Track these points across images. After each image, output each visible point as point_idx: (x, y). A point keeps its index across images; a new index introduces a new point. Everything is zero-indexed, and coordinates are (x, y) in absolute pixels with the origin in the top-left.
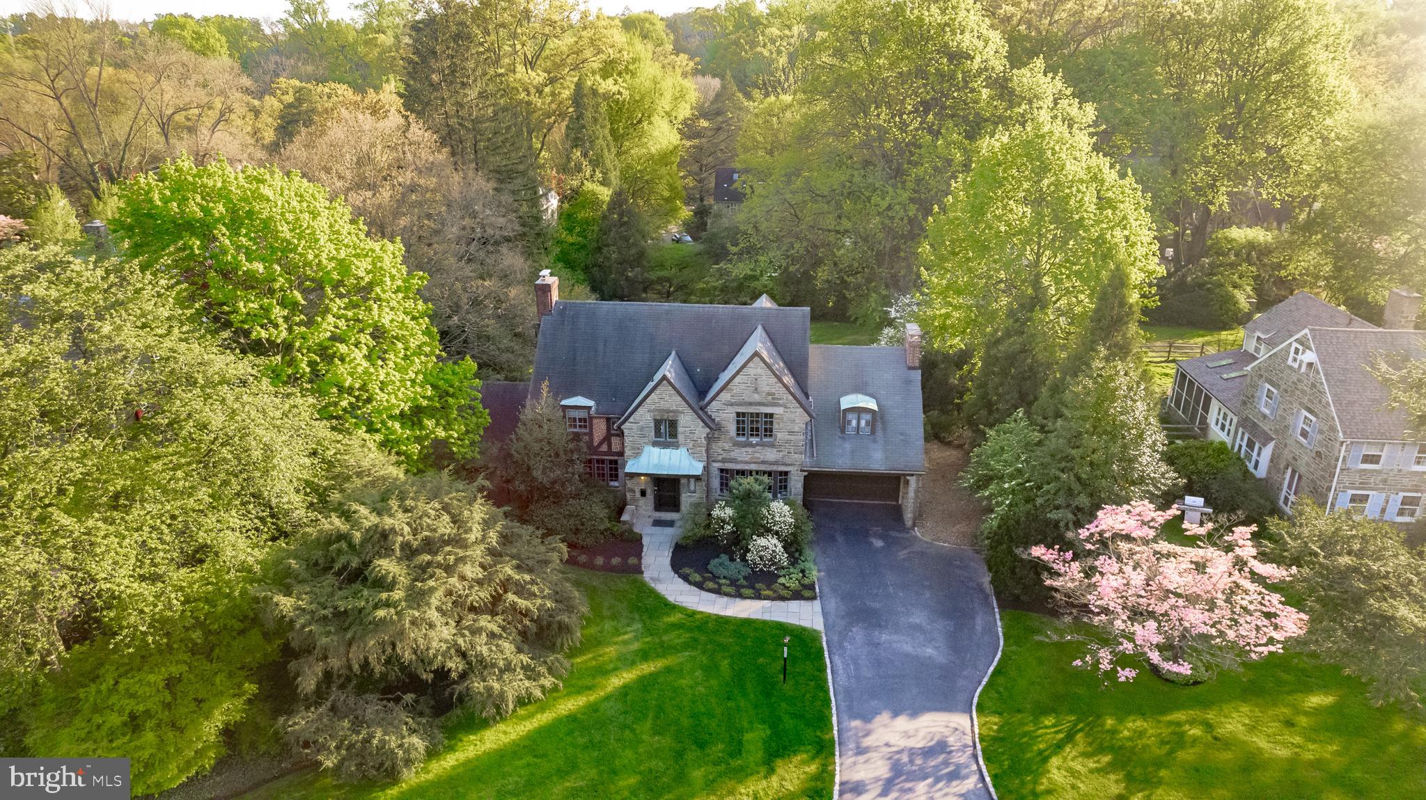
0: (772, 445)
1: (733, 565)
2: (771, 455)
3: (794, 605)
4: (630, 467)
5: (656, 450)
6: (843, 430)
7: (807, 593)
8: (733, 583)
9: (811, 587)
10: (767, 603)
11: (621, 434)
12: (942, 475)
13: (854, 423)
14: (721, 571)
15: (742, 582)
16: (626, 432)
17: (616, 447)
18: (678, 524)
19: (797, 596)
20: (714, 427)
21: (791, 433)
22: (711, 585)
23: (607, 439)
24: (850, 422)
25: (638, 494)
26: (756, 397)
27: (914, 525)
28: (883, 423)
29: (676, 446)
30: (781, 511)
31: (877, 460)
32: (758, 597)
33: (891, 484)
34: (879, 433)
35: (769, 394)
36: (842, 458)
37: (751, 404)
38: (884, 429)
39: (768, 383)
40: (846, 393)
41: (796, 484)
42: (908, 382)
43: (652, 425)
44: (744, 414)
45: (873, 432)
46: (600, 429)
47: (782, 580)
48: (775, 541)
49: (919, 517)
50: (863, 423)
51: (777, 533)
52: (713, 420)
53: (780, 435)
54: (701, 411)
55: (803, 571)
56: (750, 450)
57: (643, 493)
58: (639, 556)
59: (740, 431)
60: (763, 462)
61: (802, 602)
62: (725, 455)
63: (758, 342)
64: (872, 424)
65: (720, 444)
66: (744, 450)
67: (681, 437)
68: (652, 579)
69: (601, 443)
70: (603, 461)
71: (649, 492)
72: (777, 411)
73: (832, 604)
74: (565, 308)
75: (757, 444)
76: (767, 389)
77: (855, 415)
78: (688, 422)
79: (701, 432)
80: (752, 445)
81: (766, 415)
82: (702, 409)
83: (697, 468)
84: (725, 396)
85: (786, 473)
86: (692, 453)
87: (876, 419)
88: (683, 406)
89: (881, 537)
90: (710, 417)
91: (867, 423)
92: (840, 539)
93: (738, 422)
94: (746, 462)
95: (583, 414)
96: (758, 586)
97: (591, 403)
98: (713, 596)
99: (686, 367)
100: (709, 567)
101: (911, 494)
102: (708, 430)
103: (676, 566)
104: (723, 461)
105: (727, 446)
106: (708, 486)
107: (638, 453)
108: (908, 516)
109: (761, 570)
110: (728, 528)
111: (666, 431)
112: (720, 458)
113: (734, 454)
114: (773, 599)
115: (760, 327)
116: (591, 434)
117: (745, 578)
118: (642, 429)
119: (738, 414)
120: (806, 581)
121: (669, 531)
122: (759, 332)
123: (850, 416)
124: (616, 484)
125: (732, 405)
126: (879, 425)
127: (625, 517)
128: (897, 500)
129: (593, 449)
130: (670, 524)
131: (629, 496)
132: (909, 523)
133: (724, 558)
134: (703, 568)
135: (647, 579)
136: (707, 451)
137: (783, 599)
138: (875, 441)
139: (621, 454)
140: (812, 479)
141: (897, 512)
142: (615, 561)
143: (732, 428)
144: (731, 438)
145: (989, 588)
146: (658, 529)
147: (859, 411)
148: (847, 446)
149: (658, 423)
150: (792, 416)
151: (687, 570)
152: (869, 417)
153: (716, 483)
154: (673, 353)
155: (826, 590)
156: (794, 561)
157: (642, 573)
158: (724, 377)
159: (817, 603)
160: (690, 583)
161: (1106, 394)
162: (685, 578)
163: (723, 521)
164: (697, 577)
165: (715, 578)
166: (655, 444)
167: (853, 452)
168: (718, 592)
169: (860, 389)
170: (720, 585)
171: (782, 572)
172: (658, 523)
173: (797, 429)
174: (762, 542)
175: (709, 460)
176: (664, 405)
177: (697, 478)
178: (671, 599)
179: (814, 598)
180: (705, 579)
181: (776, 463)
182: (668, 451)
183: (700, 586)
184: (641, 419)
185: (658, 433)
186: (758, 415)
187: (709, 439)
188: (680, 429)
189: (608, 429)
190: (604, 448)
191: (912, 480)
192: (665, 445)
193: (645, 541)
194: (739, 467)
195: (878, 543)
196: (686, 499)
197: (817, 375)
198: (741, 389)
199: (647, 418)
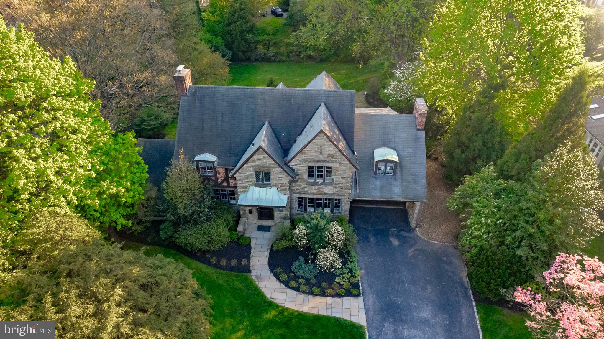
0: (331, 184)
1: (306, 267)
2: (329, 190)
3: (346, 302)
4: (242, 201)
5: (257, 189)
6: (375, 173)
7: (355, 292)
8: (308, 282)
9: (356, 286)
10: (329, 300)
11: (235, 179)
13: (383, 168)
14: (300, 273)
15: (314, 281)
16: (237, 178)
17: (232, 183)
18: (273, 229)
19: (349, 294)
20: (294, 175)
21: (343, 178)
22: (293, 284)
23: (227, 179)
24: (380, 168)
25: (248, 212)
26: (321, 157)
27: (416, 227)
28: (401, 167)
29: (270, 186)
30: (337, 233)
31: (395, 193)
32: (323, 295)
34: (398, 174)
35: (329, 155)
36: (375, 192)
37: (317, 161)
38: (402, 172)
39: (328, 149)
40: (377, 147)
41: (345, 207)
42: (417, 139)
43: (254, 174)
44: (313, 167)
45: (395, 173)
46: (221, 174)
47: (338, 280)
48: (333, 252)
49: (419, 222)
50: (388, 168)
51: (334, 247)
52: (293, 170)
53: (337, 177)
54: (285, 165)
55: (351, 270)
56: (317, 187)
57: (251, 212)
58: (249, 259)
59: (310, 175)
60: (325, 194)
61: (352, 299)
62: (301, 190)
63: (320, 121)
64: (394, 170)
65: (298, 183)
66: (313, 187)
67: (273, 181)
68: (257, 277)
69: (223, 182)
70: (225, 191)
71: (255, 213)
72: (335, 165)
73: (371, 299)
74: (196, 91)
75: (322, 184)
76: (328, 152)
77: (384, 164)
78: (277, 172)
79: (286, 179)
80: (317, 184)
81: (327, 168)
82: (286, 164)
83: (284, 201)
84: (300, 157)
85: (339, 200)
86: (280, 191)
87: (397, 167)
88: (273, 164)
89: (398, 237)
90: (291, 168)
91: (391, 169)
92: (372, 239)
93: (309, 171)
94: (314, 194)
95: (210, 165)
96: (324, 284)
97: (214, 158)
98: (295, 293)
99: (275, 133)
100: (293, 267)
101: (417, 211)
102: (290, 177)
103: (272, 266)
104: (300, 193)
105: (302, 185)
106: (290, 210)
107: (246, 189)
108: (413, 222)
109: (324, 271)
110: (304, 241)
111: (263, 178)
112: (298, 191)
113: (306, 189)
114: (333, 296)
115: (323, 104)
116: (216, 176)
117: (315, 278)
118: (247, 177)
119: (309, 167)
120: (353, 280)
121: (267, 235)
122: (322, 110)
123: (380, 164)
125: (305, 162)
126: (399, 170)
127: (240, 228)
130: (268, 228)
131: (242, 213)
132: (413, 225)
133: (301, 260)
134: (288, 270)
135: (254, 277)
136: (290, 189)
137: (340, 296)
138: (395, 179)
139: (236, 187)
140: (356, 205)
142: (234, 262)
143: (306, 176)
144: (305, 181)
146: (260, 234)
147: (387, 162)
148: (378, 183)
149: (257, 173)
150: (345, 168)
151: (278, 270)
152: (392, 165)
153: (296, 204)
154: (267, 123)
155: (366, 286)
156: (344, 263)
157: (250, 271)
158: (301, 141)
159: (361, 298)
160: (280, 281)
162: (277, 276)
163: (301, 236)
164: (285, 277)
165: (296, 278)
166: (256, 185)
167: (382, 188)
168: (298, 289)
169: (386, 144)
170: (299, 284)
171: (338, 273)
172: (261, 228)
173: (347, 175)
174: (326, 252)
175: (291, 192)
176: (261, 163)
177: (284, 207)
178: (268, 296)
179: (359, 295)
180: (290, 279)
181: (333, 194)
182: (265, 189)
183: (286, 284)
184: (247, 171)
185: (258, 179)
186: (322, 167)
187: (291, 182)
188: (272, 177)
189: (227, 174)
190: (225, 184)
191: (418, 205)
192: (263, 186)
193: (253, 244)
194: (310, 196)
195: (395, 242)
196: (277, 215)
197: (359, 134)
198: (311, 152)
199: (249, 170)
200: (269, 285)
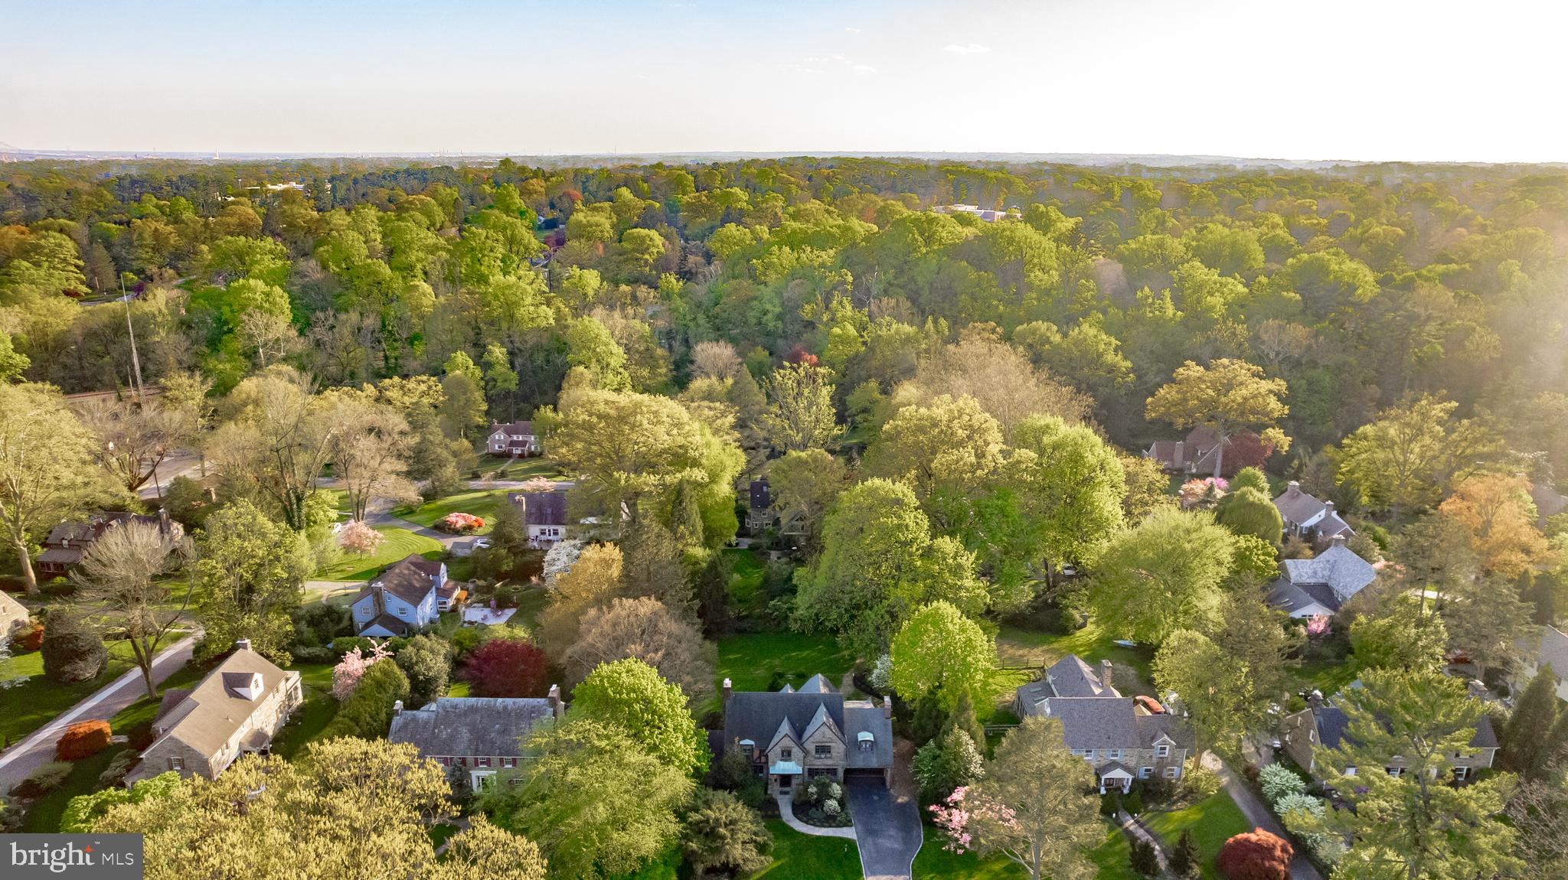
0: (830, 758)
1: (817, 813)
2: (829, 762)
3: (844, 829)
4: (771, 770)
5: (782, 763)
6: (859, 749)
7: (849, 824)
8: (819, 820)
9: (850, 821)
10: (834, 829)
11: (767, 756)
12: (903, 758)
13: (864, 746)
14: (814, 816)
15: (822, 820)
16: (769, 756)
17: (764, 760)
18: (791, 793)
19: (845, 825)
20: (806, 752)
21: (838, 753)
22: (810, 822)
23: (760, 757)
24: (862, 746)
25: (774, 782)
26: (824, 740)
27: (890, 789)
28: (877, 744)
29: (790, 760)
30: (836, 789)
31: (874, 763)
32: (830, 826)
33: (880, 771)
34: (875, 750)
35: (829, 738)
36: (859, 763)
37: (821, 742)
38: (877, 748)
39: (829, 734)
40: (860, 732)
41: (841, 774)
42: (886, 725)
43: (780, 753)
44: (818, 746)
45: (872, 749)
46: (756, 754)
47: (838, 819)
48: (835, 801)
49: (893, 782)
50: (868, 746)
51: (835, 798)
52: (806, 749)
53: (834, 753)
54: (801, 745)
55: (846, 814)
56: (821, 760)
57: (776, 781)
58: (779, 810)
59: (817, 752)
60: (827, 765)
61: (847, 828)
62: (810, 763)
63: (822, 715)
64: (872, 746)
65: (809, 759)
66: (819, 760)
67: (792, 757)
68: (786, 820)
69: (757, 760)
70: (757, 767)
71: (778, 781)
72: (832, 745)
73: (860, 828)
74: (736, 697)
75: (824, 758)
76: (828, 736)
77: (865, 743)
78: (796, 751)
79: (801, 755)
80: (821, 758)
81: (828, 746)
83: (800, 770)
84: (810, 740)
85: (836, 770)
86: (797, 764)
87: (873, 744)
88: (793, 745)
89: (877, 795)
90: (804, 748)
91: (870, 746)
92: (860, 797)
93: (816, 749)
94: (819, 765)
95: (749, 748)
96: (829, 821)
97: (752, 743)
98: (812, 827)
99: (792, 725)
100: (809, 814)
101: (889, 775)
102: (804, 753)
103: (795, 814)
104: (810, 765)
105: (811, 759)
106: (803, 776)
107: (774, 763)
108: (888, 784)
109: (830, 815)
110: (815, 797)
111: (786, 755)
112: (808, 764)
113: (814, 763)
114: (836, 827)
115: (822, 705)
116: (753, 756)
117: (824, 818)
118: (776, 754)
119: (816, 746)
120: (848, 818)
121: (788, 797)
122: (822, 709)
123: (862, 743)
124: (763, 777)
125: (813, 743)
126: (875, 746)
127: (769, 793)
128: (883, 778)
129: (755, 762)
130: (787, 793)
131: (769, 782)
132: (888, 788)
133: (814, 810)
134: (806, 814)
135: (784, 821)
136: (804, 762)
137: (840, 826)
138: (873, 754)
139: (767, 763)
140: (847, 772)
141: (883, 782)
142: (770, 812)
143: (814, 752)
144: (813, 756)
145: (919, 817)
146: (783, 796)
147: (866, 741)
148: (862, 756)
149: (783, 752)
150: (839, 747)
151: (799, 816)
152: (870, 743)
153: (806, 774)
154: (786, 719)
155: (856, 821)
156: (842, 810)
157: (781, 818)
158: (810, 729)
159: (853, 828)
160: (802, 821)
161: (958, 743)
162: (799, 819)
163: (813, 793)
164: (805, 819)
165: (811, 818)
166: (781, 760)
167: (864, 760)
168: (813, 825)
169: (866, 729)
170: (814, 822)
171: (838, 815)
172: (782, 794)
173: (840, 751)
174: (830, 802)
175: (804, 765)
176: (786, 744)
177: (799, 774)
178: (796, 829)
179: (851, 826)
180: (808, 820)
181: (832, 765)
182: (787, 763)
183: (806, 822)
184: (774, 751)
185: (783, 756)
186: (824, 746)
187: (804, 757)
188: (792, 754)
189: (760, 754)
190: (758, 762)
191: (889, 770)
192: (786, 761)
193: (779, 802)
194: (816, 768)
195: (876, 798)
196: (794, 782)
197: (846, 726)
198: (818, 737)
199: (778, 749)
200: (795, 824)
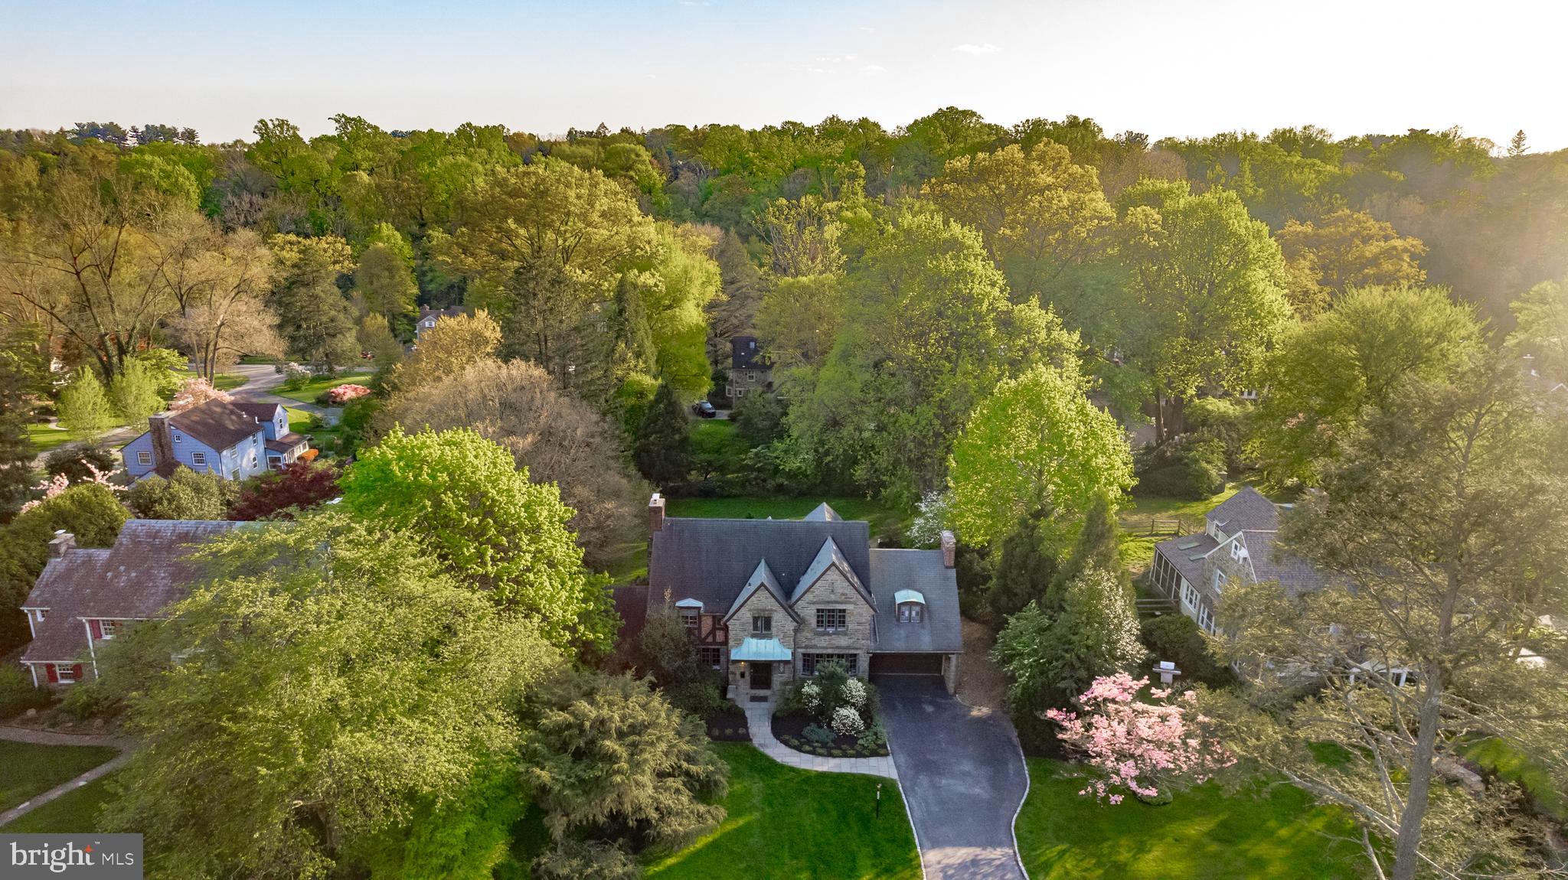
0: (845, 634)
1: (820, 731)
2: (843, 641)
3: (873, 761)
4: (734, 655)
5: (754, 641)
6: (898, 620)
7: (882, 751)
8: (824, 745)
9: (884, 746)
10: (852, 760)
11: (726, 629)
12: (971, 647)
13: (907, 613)
14: (814, 737)
15: (831, 744)
16: (730, 628)
17: (720, 638)
18: (771, 699)
19: (874, 753)
20: (799, 621)
21: (859, 624)
22: (807, 748)
23: (713, 632)
24: (903, 614)
25: (738, 676)
26: (833, 597)
27: (955, 693)
28: (929, 612)
29: (770, 637)
30: (856, 688)
31: (925, 643)
32: (845, 755)
33: (934, 661)
34: (926, 621)
35: (843, 594)
36: (899, 643)
37: (828, 602)
38: (930, 617)
39: (842, 586)
40: (898, 590)
41: (864, 664)
42: (946, 579)
43: (752, 621)
44: (823, 611)
45: (922, 620)
46: (707, 624)
47: (860, 742)
48: (853, 711)
49: (959, 686)
50: (914, 613)
51: (853, 705)
52: (799, 616)
53: (851, 626)
54: (790, 610)
55: (876, 734)
56: (827, 638)
57: (743, 675)
58: (747, 728)
59: (820, 623)
60: (838, 647)
61: (879, 758)
62: (807, 643)
63: (829, 553)
64: (921, 614)
65: (804, 634)
66: (822, 638)
67: (774, 630)
68: (760, 745)
69: (707, 636)
70: (708, 650)
71: (747, 674)
72: (849, 607)
73: (902, 759)
74: (672, 525)
75: (834, 634)
76: (841, 591)
77: (907, 608)
78: (780, 619)
79: (790, 625)
80: (828, 634)
81: (840, 611)
82: (791, 607)
83: (787, 655)
84: (809, 597)
85: (855, 655)
86: (783, 643)
87: (924, 609)
88: (776, 606)
89: (931, 703)
90: (797, 613)
91: (917, 613)
92: (900, 707)
93: (818, 616)
94: (824, 648)
95: (693, 613)
96: (844, 747)
97: (700, 604)
98: (810, 756)
99: (774, 572)
100: (803, 734)
101: (953, 668)
102: (795, 624)
103: (777, 733)
104: (806, 647)
105: (809, 635)
106: (794, 667)
107: (738, 643)
108: (951, 686)
109: (844, 734)
110: (816, 702)
111: (762, 626)
112: (804, 645)
113: (814, 642)
114: (857, 757)
115: (830, 539)
116: (699, 629)
117: (833, 741)
118: (743, 624)
119: (818, 610)
120: (880, 742)
121: (764, 705)
122: (830, 546)
123: (903, 608)
124: (718, 667)
125: (814, 603)
126: (926, 615)
127: (729, 696)
128: (940, 672)
129: (703, 641)
130: (764, 699)
131: (731, 677)
132: (951, 691)
133: (813, 726)
134: (799, 735)
135: (756, 745)
136: (794, 640)
137: (864, 756)
138: (923, 627)
139: (726, 643)
140: (876, 660)
141: (940, 684)
142: (729, 731)
143: (813, 621)
144: (812, 630)
145: (1016, 740)
146: (756, 704)
147: (910, 604)
148: (902, 632)
149: (756, 619)
150: (861, 611)
151: (786, 737)
152: (918, 608)
153: (800, 664)
154: (763, 561)
155: (895, 747)
156: (868, 727)
157: (751, 740)
158: (806, 581)
159: (890, 758)
160: (790, 747)
161: (1094, 593)
162: (786, 743)
163: (811, 696)
164: (796, 743)
165: (809, 742)
166: (753, 636)
167: (907, 637)
168: (813, 753)
169: (910, 585)
170: (814, 748)
171: (860, 736)
172: (754, 699)
173: (863, 621)
174: (843, 712)
175: (796, 646)
176: (761, 605)
177: (786, 662)
178: (779, 760)
179: (887, 755)
180: (802, 744)
181: (848, 647)
182: (763, 641)
183: (799, 749)
184: (741, 618)
185: (755, 628)
186: (833, 611)
187: (796, 631)
188: (773, 624)
189: (714, 624)
190: (710, 639)
191: (954, 658)
192: (761, 637)
193: (748, 714)
194: (818, 651)
195: (930, 709)
196: (777, 679)
197: (874, 579)
198: (820, 590)
199: (746, 615)
200: (776, 751)
